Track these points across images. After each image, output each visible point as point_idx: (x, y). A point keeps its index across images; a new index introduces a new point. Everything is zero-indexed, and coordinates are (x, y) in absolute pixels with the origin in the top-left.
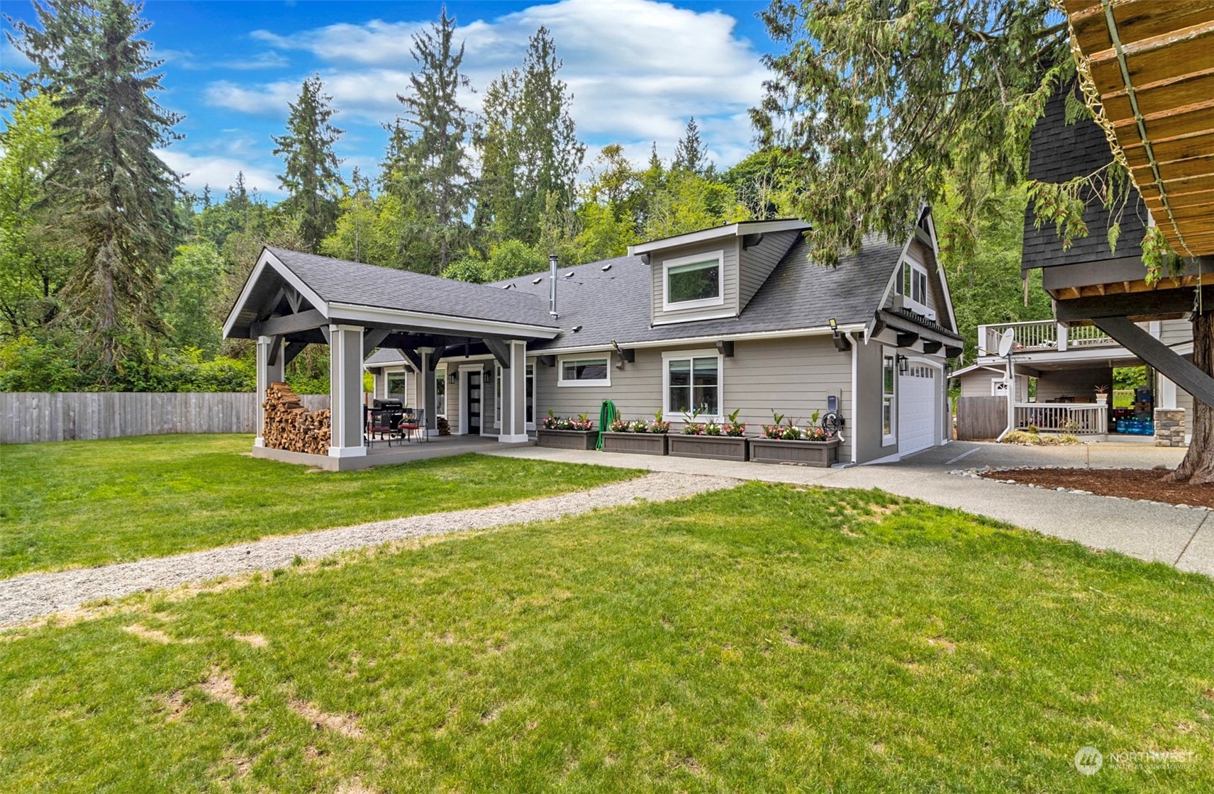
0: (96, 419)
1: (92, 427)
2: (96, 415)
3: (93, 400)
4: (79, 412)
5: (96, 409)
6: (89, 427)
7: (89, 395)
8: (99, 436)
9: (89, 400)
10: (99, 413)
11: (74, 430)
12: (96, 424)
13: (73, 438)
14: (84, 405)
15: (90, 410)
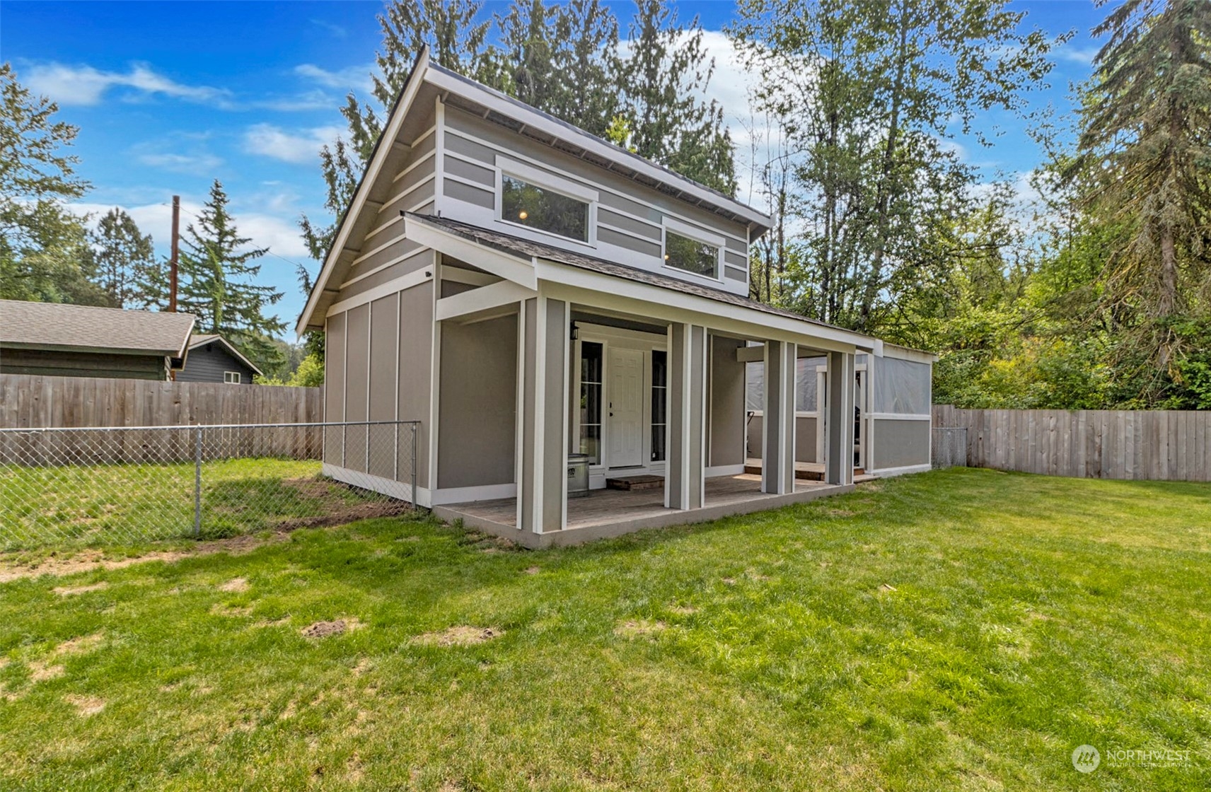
0: (1130, 450)
1: (1125, 459)
2: (1131, 444)
3: (1127, 422)
4: (1108, 437)
5: (1131, 435)
6: (1120, 460)
7: (1121, 414)
8: (1135, 474)
9: (1121, 423)
10: (1136, 441)
11: (1100, 463)
12: (1131, 458)
13: (1099, 474)
14: (1114, 428)
15: (1122, 436)
